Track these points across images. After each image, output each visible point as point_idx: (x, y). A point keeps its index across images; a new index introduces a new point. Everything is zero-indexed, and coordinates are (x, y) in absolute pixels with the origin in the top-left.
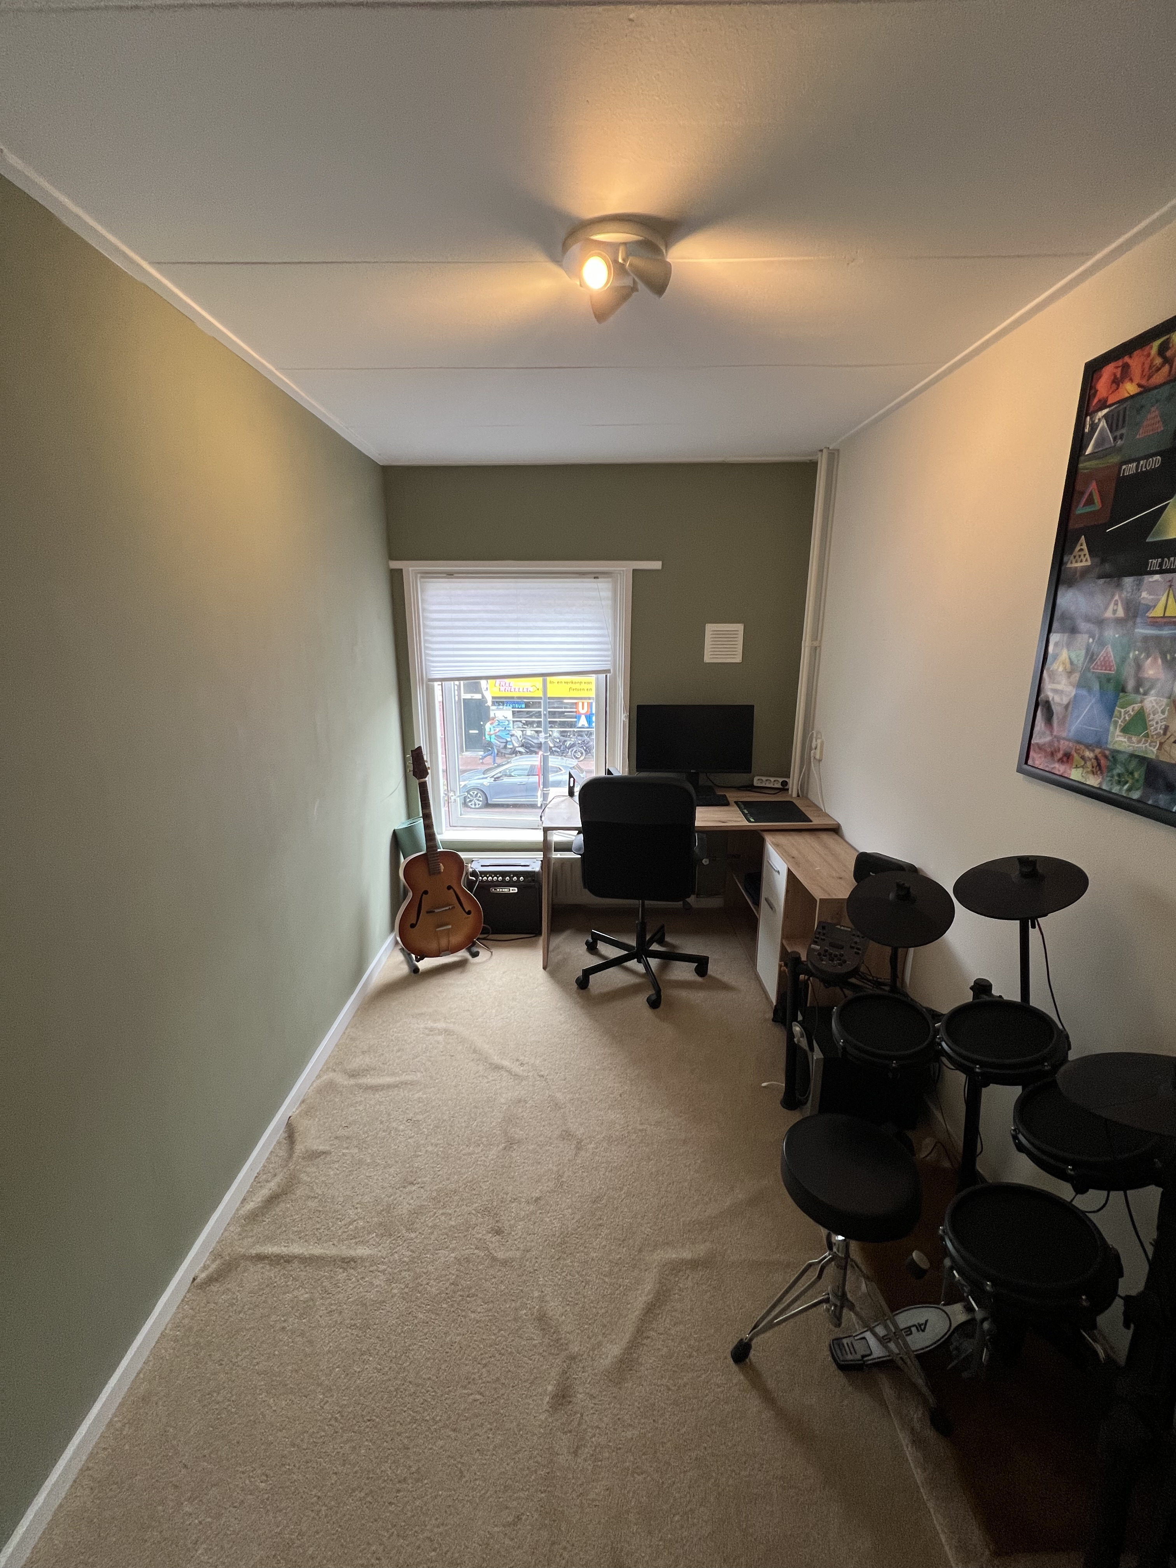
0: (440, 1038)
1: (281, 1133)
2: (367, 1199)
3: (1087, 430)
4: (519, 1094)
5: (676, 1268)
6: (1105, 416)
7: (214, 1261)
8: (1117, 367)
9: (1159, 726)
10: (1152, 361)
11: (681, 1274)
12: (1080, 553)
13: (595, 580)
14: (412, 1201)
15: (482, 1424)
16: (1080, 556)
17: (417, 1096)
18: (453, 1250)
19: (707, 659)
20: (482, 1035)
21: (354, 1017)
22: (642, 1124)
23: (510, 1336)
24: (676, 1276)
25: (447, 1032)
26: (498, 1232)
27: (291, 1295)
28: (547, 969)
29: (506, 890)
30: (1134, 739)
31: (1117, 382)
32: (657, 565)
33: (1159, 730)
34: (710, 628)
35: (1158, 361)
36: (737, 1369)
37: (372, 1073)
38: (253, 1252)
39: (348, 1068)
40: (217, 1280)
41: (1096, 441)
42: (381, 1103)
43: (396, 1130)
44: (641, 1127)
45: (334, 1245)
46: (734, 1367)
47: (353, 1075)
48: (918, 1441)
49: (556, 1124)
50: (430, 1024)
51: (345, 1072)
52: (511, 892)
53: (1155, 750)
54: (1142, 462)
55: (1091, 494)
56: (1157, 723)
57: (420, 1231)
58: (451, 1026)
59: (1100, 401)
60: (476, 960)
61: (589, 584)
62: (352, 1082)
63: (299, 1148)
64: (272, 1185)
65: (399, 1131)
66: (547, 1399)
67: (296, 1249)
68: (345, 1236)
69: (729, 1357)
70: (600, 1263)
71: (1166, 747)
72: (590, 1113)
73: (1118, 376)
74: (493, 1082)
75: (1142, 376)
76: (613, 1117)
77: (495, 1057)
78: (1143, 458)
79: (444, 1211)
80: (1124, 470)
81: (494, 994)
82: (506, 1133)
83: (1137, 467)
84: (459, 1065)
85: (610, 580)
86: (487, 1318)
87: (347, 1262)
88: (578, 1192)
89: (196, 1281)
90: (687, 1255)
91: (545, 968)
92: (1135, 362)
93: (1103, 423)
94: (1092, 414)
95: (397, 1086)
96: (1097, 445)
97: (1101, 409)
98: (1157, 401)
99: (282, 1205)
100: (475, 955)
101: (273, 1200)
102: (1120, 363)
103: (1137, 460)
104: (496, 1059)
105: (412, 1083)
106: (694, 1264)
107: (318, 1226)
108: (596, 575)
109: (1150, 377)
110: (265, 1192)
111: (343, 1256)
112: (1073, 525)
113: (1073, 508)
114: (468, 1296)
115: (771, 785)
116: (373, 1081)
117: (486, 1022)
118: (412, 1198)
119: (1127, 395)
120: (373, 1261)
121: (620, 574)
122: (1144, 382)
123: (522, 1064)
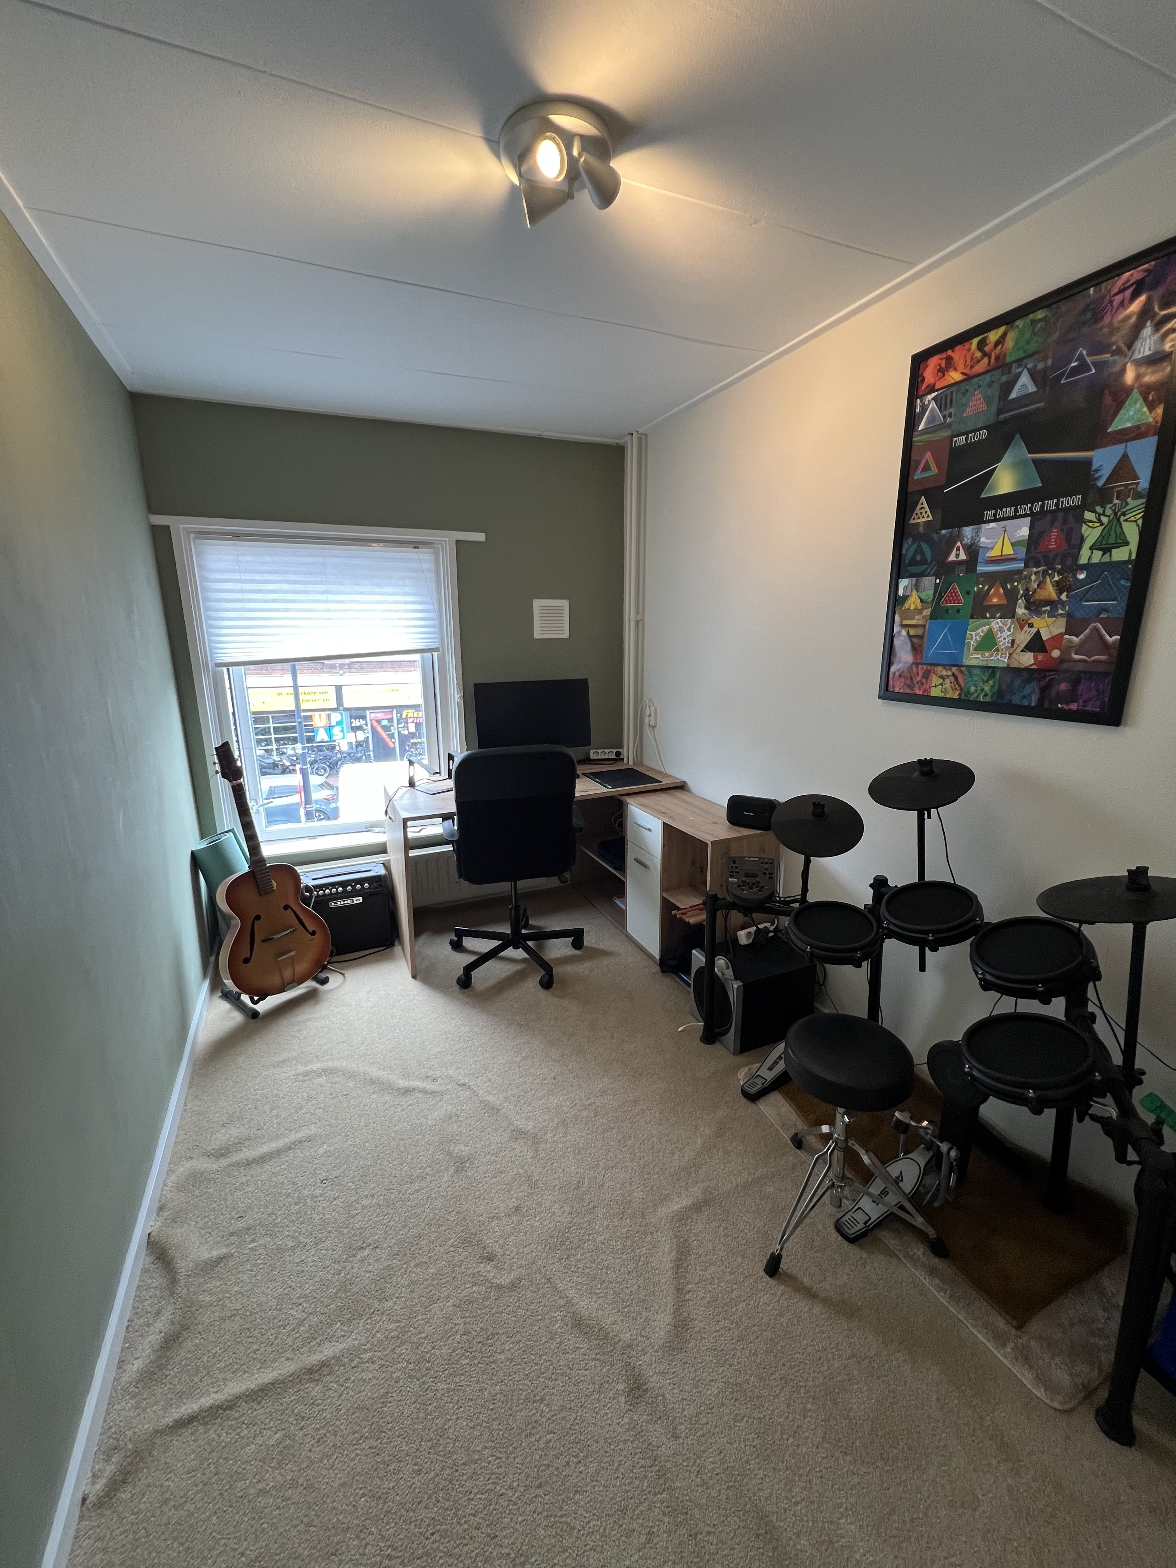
0: (322, 1080)
1: (146, 1260)
2: (308, 1288)
3: (918, 410)
4: (447, 1110)
5: (682, 1218)
6: (933, 399)
7: (107, 1460)
8: (942, 359)
9: (1007, 640)
10: (973, 354)
11: (689, 1221)
12: (921, 511)
13: (416, 550)
14: (371, 1268)
15: (568, 1463)
16: (921, 513)
17: (321, 1151)
18: (448, 1297)
19: (538, 635)
20: (373, 1063)
21: (189, 1088)
22: (588, 1099)
23: (555, 1356)
24: (686, 1224)
25: (326, 1071)
26: (490, 1259)
27: (253, 1446)
28: (418, 977)
29: (348, 902)
30: (987, 654)
31: (942, 371)
32: (480, 537)
33: (1007, 644)
34: (537, 604)
35: (978, 354)
36: (775, 1282)
37: (247, 1144)
38: (169, 1420)
39: (209, 1149)
40: (124, 1482)
41: (927, 418)
42: (276, 1174)
43: (313, 1197)
44: (589, 1102)
45: (288, 1359)
46: (772, 1282)
47: (222, 1155)
48: (932, 1272)
49: (501, 1127)
50: (301, 1069)
51: (208, 1155)
52: (355, 902)
53: (1006, 660)
54: (970, 435)
55: (927, 462)
56: (1005, 639)
57: (397, 1295)
58: (330, 1064)
59: (928, 386)
60: (326, 987)
61: (409, 553)
62: (224, 1162)
63: (183, 1266)
64: (162, 1325)
65: (317, 1197)
66: (623, 1399)
67: (235, 1388)
68: (299, 1343)
69: (764, 1274)
70: (611, 1243)
71: (1015, 656)
72: (532, 1105)
73: (943, 365)
74: (410, 1107)
75: (965, 367)
76: (556, 1101)
77: (400, 1082)
78: (971, 432)
79: (417, 1261)
80: (956, 441)
81: (367, 1017)
82: (450, 1154)
83: (967, 439)
84: (360, 1102)
85: (431, 550)
86: (521, 1351)
87: (314, 1372)
88: (557, 1185)
89: (88, 1502)
90: (687, 1202)
91: (414, 977)
92: (957, 354)
93: (933, 404)
94: (922, 397)
95: (290, 1148)
96: (928, 422)
97: (930, 393)
98: (980, 386)
99: (189, 1345)
100: (324, 982)
101: (171, 1342)
102: (944, 355)
103: (966, 433)
104: (402, 1083)
105: (309, 1139)
106: (697, 1208)
107: (255, 1347)
108: (416, 545)
109: (972, 367)
110: (154, 1338)
111: (308, 1367)
112: (911, 488)
113: (911, 474)
114: (488, 1339)
115: (606, 757)
116: (254, 1153)
117: (371, 1049)
118: (369, 1264)
119: (953, 381)
120: (354, 1353)
121: (442, 545)
122: (967, 371)
123: (435, 1080)
